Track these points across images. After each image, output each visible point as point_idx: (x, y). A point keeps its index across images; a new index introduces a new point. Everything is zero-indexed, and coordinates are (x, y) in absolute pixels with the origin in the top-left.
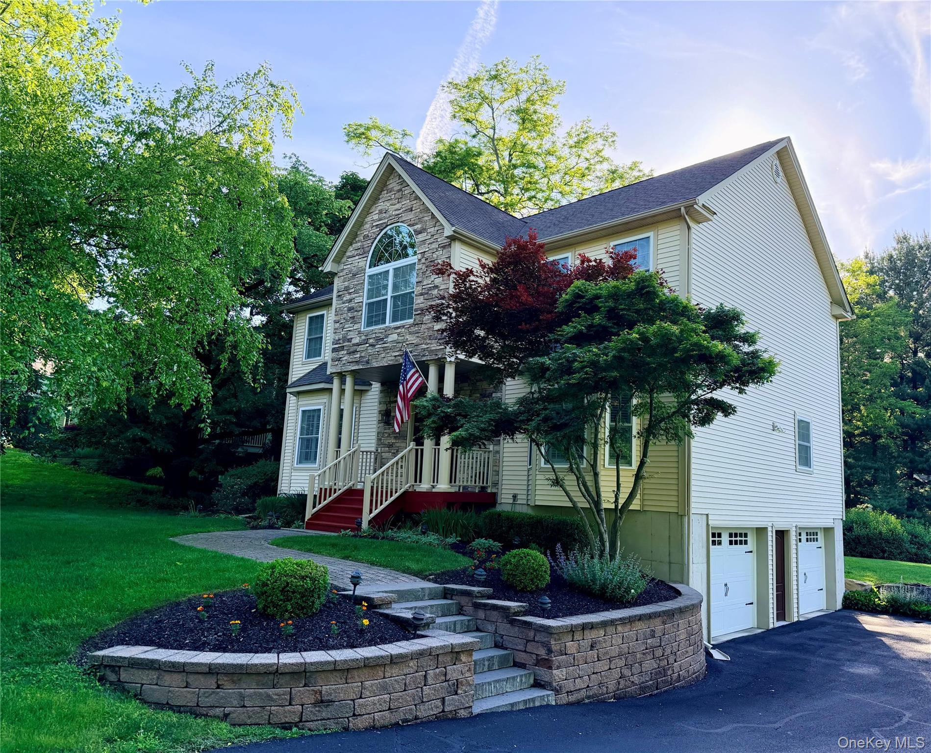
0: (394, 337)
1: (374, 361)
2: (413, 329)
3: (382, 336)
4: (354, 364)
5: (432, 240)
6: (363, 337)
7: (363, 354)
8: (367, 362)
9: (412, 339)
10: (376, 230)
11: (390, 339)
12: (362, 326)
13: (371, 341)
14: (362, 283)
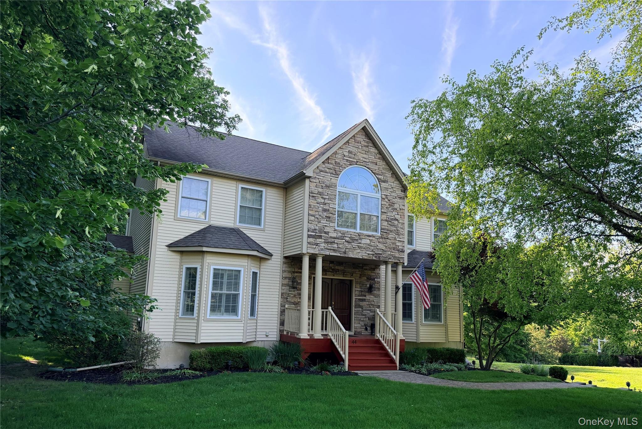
0: (367, 241)
1: (351, 253)
2: (381, 240)
3: (356, 238)
4: (332, 251)
6: (340, 234)
7: (340, 246)
8: (345, 253)
9: (381, 246)
11: (363, 241)
12: (336, 226)
13: (347, 239)
14: (335, 195)
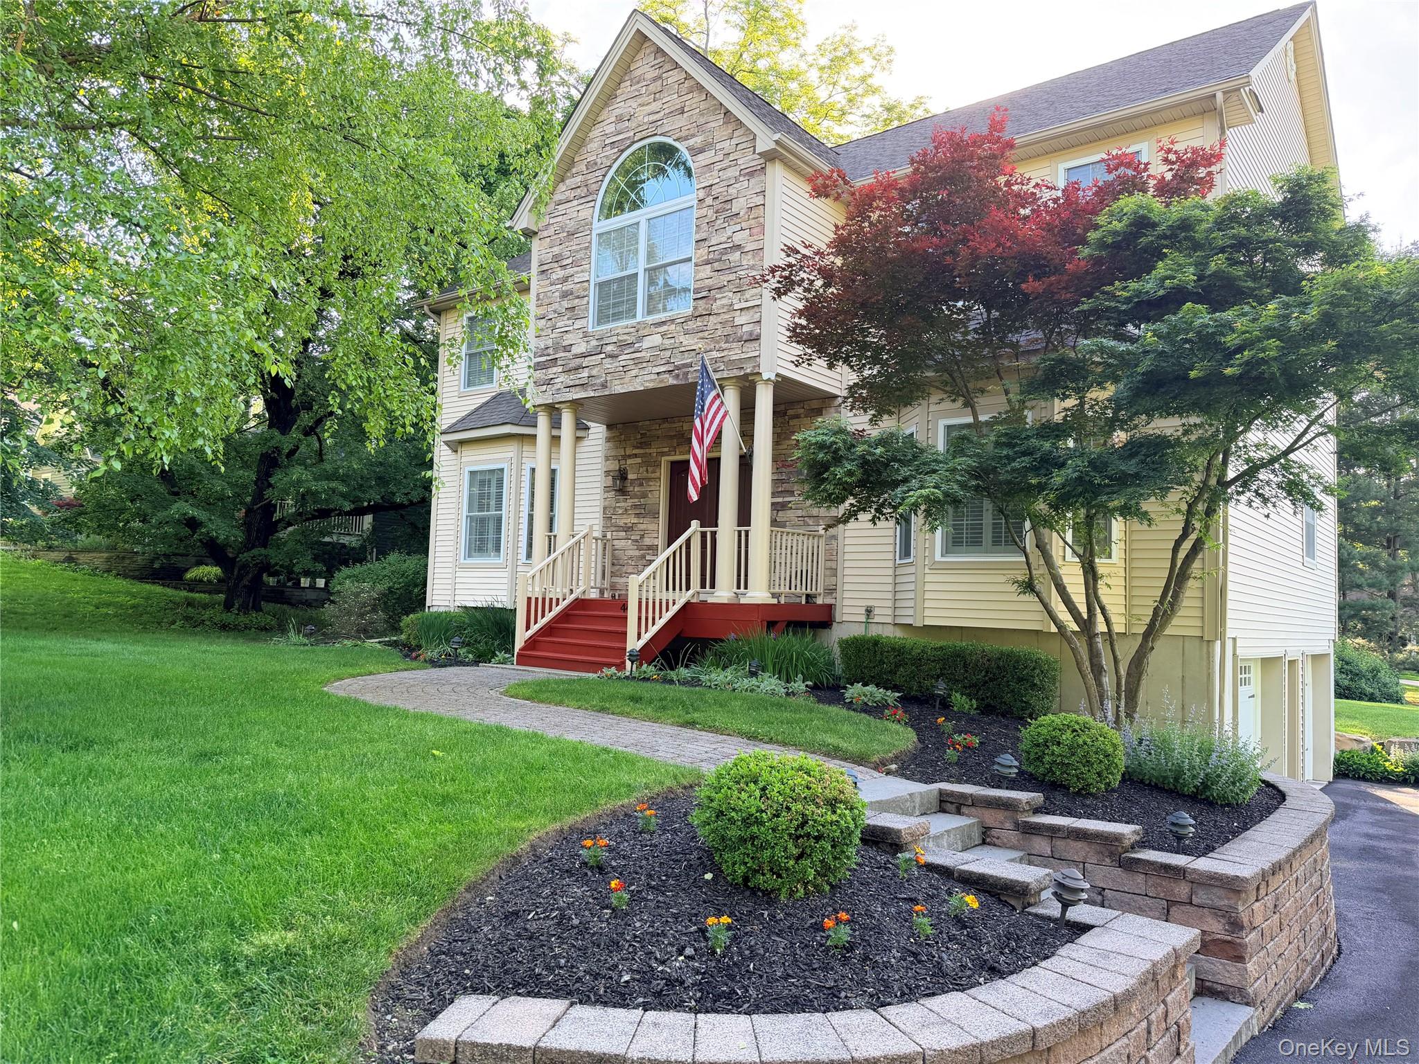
0: (656, 340)
1: (617, 382)
2: (691, 325)
3: (630, 339)
5: (726, 163)
6: (594, 343)
7: (594, 372)
9: (690, 342)
10: (610, 152)
11: (647, 343)
12: (590, 323)
13: (609, 348)
14: (586, 248)
